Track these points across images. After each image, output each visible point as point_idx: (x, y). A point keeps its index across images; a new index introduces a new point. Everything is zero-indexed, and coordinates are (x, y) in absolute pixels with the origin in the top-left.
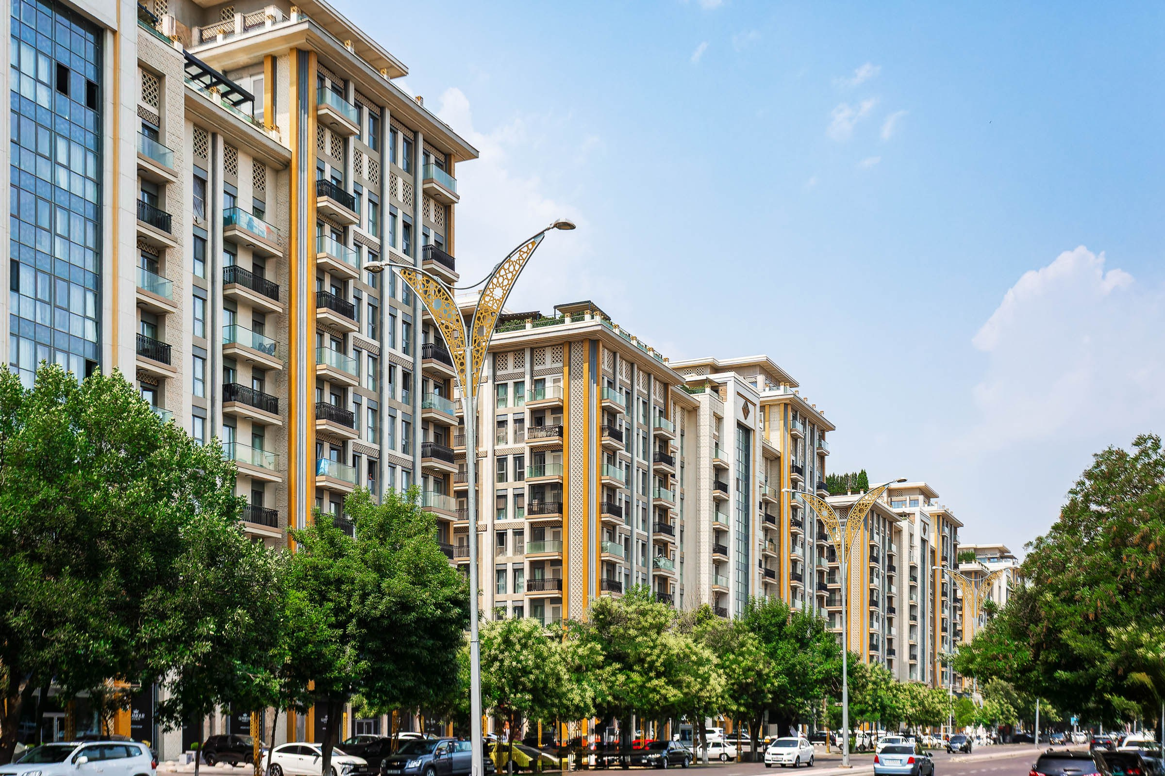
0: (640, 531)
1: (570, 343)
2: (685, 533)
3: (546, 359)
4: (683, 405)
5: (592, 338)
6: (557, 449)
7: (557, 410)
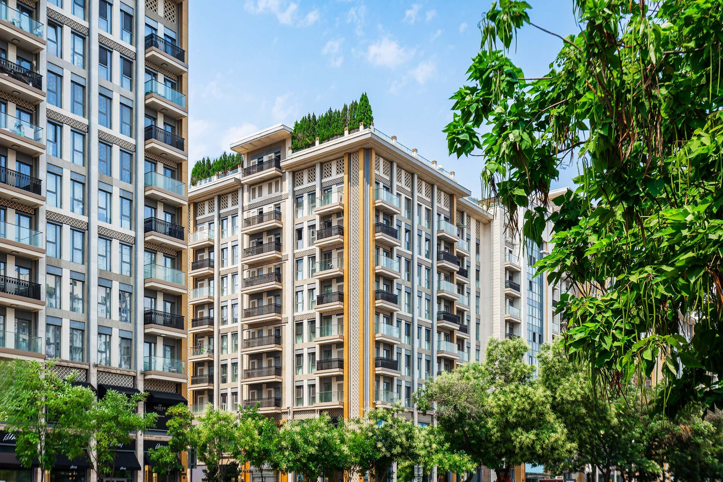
0: (423, 319)
1: (349, 155)
2: (481, 326)
3: (332, 171)
4: (477, 217)
5: (365, 146)
6: (340, 246)
7: (339, 213)
